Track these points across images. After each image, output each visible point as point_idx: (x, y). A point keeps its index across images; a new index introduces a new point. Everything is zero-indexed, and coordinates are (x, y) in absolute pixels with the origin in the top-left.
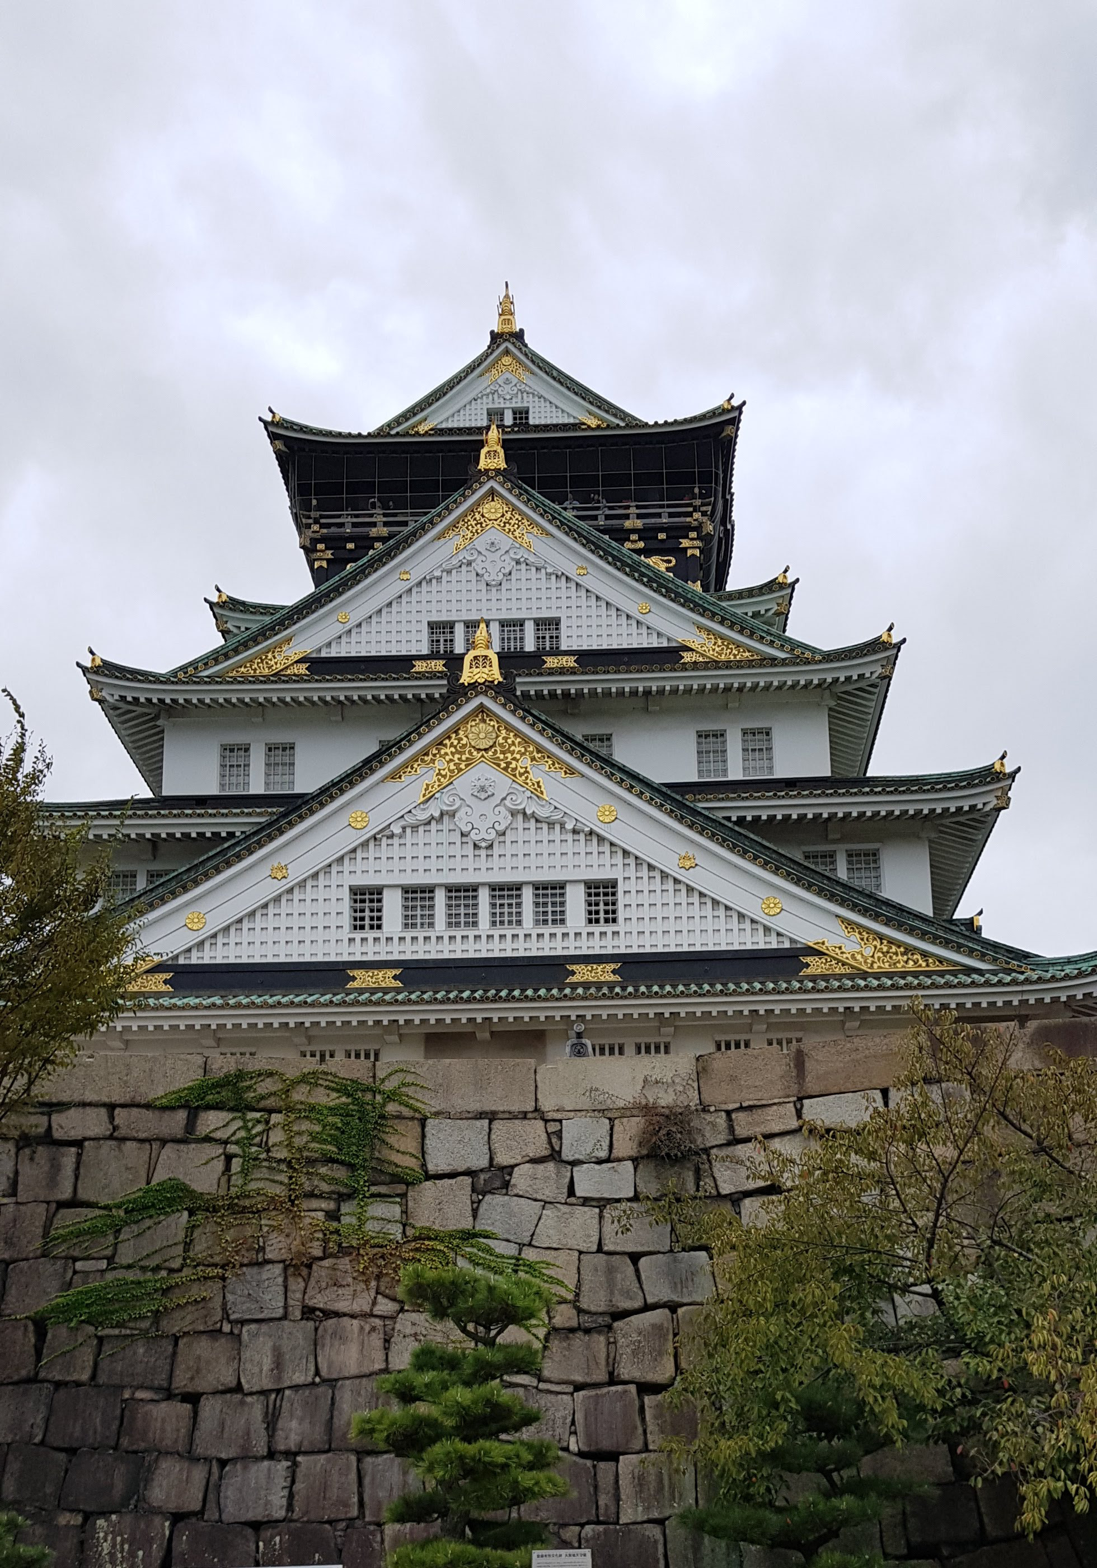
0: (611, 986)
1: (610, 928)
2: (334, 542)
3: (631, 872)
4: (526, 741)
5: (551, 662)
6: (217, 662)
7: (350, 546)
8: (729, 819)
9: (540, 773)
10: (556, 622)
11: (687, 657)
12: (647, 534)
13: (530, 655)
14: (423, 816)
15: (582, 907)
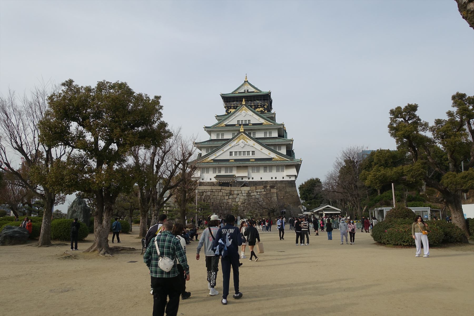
0: (254, 161)
1: (254, 156)
2: (228, 107)
3: (256, 150)
4: (246, 137)
5: (250, 125)
6: (216, 125)
7: (229, 107)
8: (266, 144)
9: (247, 140)
10: (250, 120)
11: (263, 124)
12: (261, 105)
13: (247, 124)
14: (237, 145)
15: (251, 153)
